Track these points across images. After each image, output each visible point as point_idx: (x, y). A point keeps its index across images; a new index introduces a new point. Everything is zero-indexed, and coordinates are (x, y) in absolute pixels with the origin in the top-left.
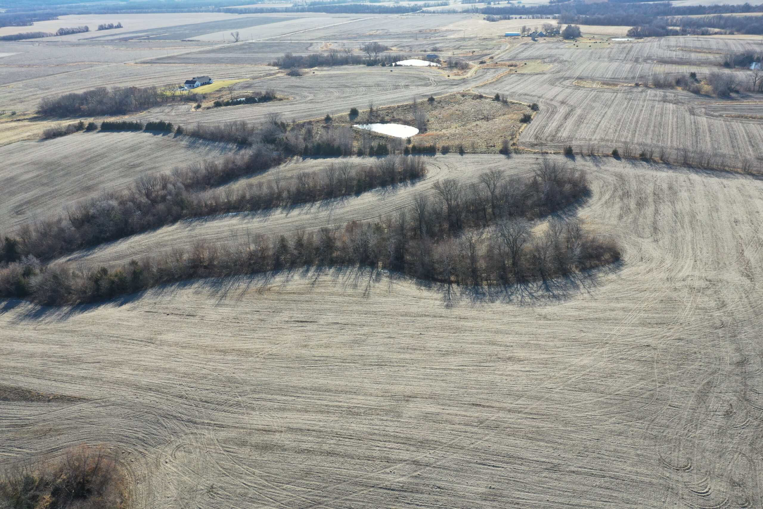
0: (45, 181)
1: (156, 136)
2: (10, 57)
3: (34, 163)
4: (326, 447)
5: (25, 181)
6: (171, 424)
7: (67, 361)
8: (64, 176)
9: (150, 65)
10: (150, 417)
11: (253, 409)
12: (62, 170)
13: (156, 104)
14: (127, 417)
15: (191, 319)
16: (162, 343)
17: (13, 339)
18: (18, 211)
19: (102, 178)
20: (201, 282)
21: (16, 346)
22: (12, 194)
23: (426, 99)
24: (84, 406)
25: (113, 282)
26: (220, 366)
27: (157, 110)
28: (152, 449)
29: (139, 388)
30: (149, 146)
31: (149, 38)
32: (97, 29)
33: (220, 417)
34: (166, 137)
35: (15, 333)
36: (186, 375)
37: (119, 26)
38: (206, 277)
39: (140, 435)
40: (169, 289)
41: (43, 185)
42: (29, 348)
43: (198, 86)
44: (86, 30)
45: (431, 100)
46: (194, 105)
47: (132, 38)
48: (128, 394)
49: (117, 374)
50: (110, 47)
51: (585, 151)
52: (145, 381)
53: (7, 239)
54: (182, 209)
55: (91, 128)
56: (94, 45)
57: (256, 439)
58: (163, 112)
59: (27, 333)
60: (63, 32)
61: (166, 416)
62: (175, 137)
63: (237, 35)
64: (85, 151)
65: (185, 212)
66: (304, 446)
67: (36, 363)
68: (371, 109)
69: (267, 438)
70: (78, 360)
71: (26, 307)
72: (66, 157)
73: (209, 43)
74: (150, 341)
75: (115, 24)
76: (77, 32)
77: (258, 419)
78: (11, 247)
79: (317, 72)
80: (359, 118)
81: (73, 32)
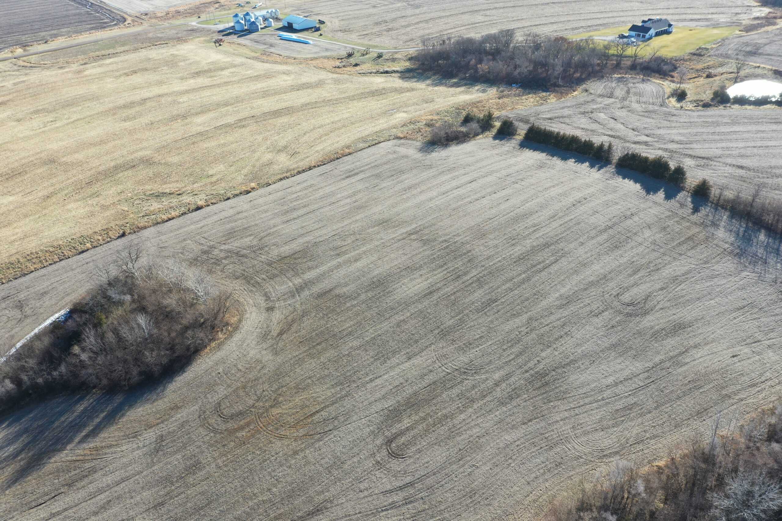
0: (447, 318)
1: (651, 197)
3: (421, 236)
5: (406, 304)
8: (483, 308)
12: (480, 282)
19: (568, 346)
22: (382, 350)
30: (647, 235)
34: (673, 203)
41: (442, 335)
43: (651, 37)
46: (668, 86)
55: (506, 130)
58: (611, 96)
62: (696, 210)
64: (516, 219)
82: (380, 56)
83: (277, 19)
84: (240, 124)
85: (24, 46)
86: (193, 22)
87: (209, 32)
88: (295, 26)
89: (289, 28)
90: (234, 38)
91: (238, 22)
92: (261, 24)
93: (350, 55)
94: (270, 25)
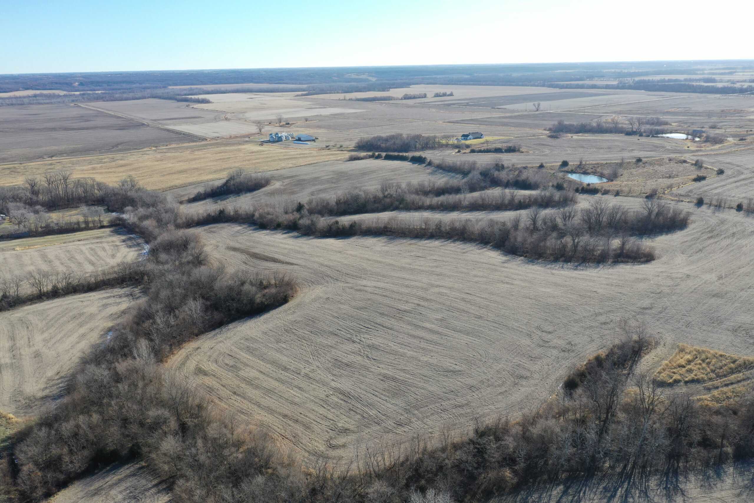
0: (334, 181)
1: (414, 165)
2: (361, 112)
3: (333, 172)
4: (384, 294)
5: (324, 179)
6: (327, 279)
7: (299, 252)
8: (346, 179)
9: (452, 124)
10: (320, 275)
11: (365, 279)
12: (347, 176)
13: (433, 148)
14: (311, 273)
15: (367, 249)
16: (345, 253)
17: (281, 243)
18: (312, 194)
19: (366, 184)
20: (384, 237)
21: (281, 245)
22: (314, 185)
23: (634, 160)
24: (296, 266)
25: (339, 228)
26: (364, 264)
27: (431, 152)
28: (314, 285)
29: (322, 265)
30: (405, 170)
31: (467, 105)
32: (433, 96)
33: (349, 280)
34: (419, 166)
35: (284, 241)
36: (346, 264)
37: (451, 95)
38: (389, 235)
39: (312, 280)
40: (366, 237)
41: (332, 183)
42: (287, 246)
43: (470, 139)
44: (425, 96)
45: (639, 160)
46: (457, 150)
47: (454, 104)
48: (316, 266)
49: (317, 259)
50: (434, 110)
51: (714, 202)
52: (326, 263)
53: (300, 203)
54: (400, 204)
55: (378, 157)
56: (423, 107)
57: (358, 288)
59: (288, 242)
60: (407, 97)
61: (328, 276)
62: (425, 166)
63: (539, 105)
64: (365, 169)
65: (401, 206)
66: (375, 292)
67: (286, 251)
68: (581, 162)
69: (362, 288)
70: (304, 253)
71: (295, 234)
72: (353, 170)
73: (513, 111)
74: (340, 252)
75: (448, 93)
76: (417, 98)
77: (364, 282)
78: (300, 208)
79: (575, 137)
80: (566, 169)
81: (414, 97)
82: (342, 146)
83: (293, 138)
84: (274, 161)
85: (156, 147)
86: (247, 139)
87: (256, 142)
88: (302, 139)
89: (299, 140)
90: (270, 144)
91: (272, 137)
92: (284, 138)
93: (327, 147)
94: (289, 139)
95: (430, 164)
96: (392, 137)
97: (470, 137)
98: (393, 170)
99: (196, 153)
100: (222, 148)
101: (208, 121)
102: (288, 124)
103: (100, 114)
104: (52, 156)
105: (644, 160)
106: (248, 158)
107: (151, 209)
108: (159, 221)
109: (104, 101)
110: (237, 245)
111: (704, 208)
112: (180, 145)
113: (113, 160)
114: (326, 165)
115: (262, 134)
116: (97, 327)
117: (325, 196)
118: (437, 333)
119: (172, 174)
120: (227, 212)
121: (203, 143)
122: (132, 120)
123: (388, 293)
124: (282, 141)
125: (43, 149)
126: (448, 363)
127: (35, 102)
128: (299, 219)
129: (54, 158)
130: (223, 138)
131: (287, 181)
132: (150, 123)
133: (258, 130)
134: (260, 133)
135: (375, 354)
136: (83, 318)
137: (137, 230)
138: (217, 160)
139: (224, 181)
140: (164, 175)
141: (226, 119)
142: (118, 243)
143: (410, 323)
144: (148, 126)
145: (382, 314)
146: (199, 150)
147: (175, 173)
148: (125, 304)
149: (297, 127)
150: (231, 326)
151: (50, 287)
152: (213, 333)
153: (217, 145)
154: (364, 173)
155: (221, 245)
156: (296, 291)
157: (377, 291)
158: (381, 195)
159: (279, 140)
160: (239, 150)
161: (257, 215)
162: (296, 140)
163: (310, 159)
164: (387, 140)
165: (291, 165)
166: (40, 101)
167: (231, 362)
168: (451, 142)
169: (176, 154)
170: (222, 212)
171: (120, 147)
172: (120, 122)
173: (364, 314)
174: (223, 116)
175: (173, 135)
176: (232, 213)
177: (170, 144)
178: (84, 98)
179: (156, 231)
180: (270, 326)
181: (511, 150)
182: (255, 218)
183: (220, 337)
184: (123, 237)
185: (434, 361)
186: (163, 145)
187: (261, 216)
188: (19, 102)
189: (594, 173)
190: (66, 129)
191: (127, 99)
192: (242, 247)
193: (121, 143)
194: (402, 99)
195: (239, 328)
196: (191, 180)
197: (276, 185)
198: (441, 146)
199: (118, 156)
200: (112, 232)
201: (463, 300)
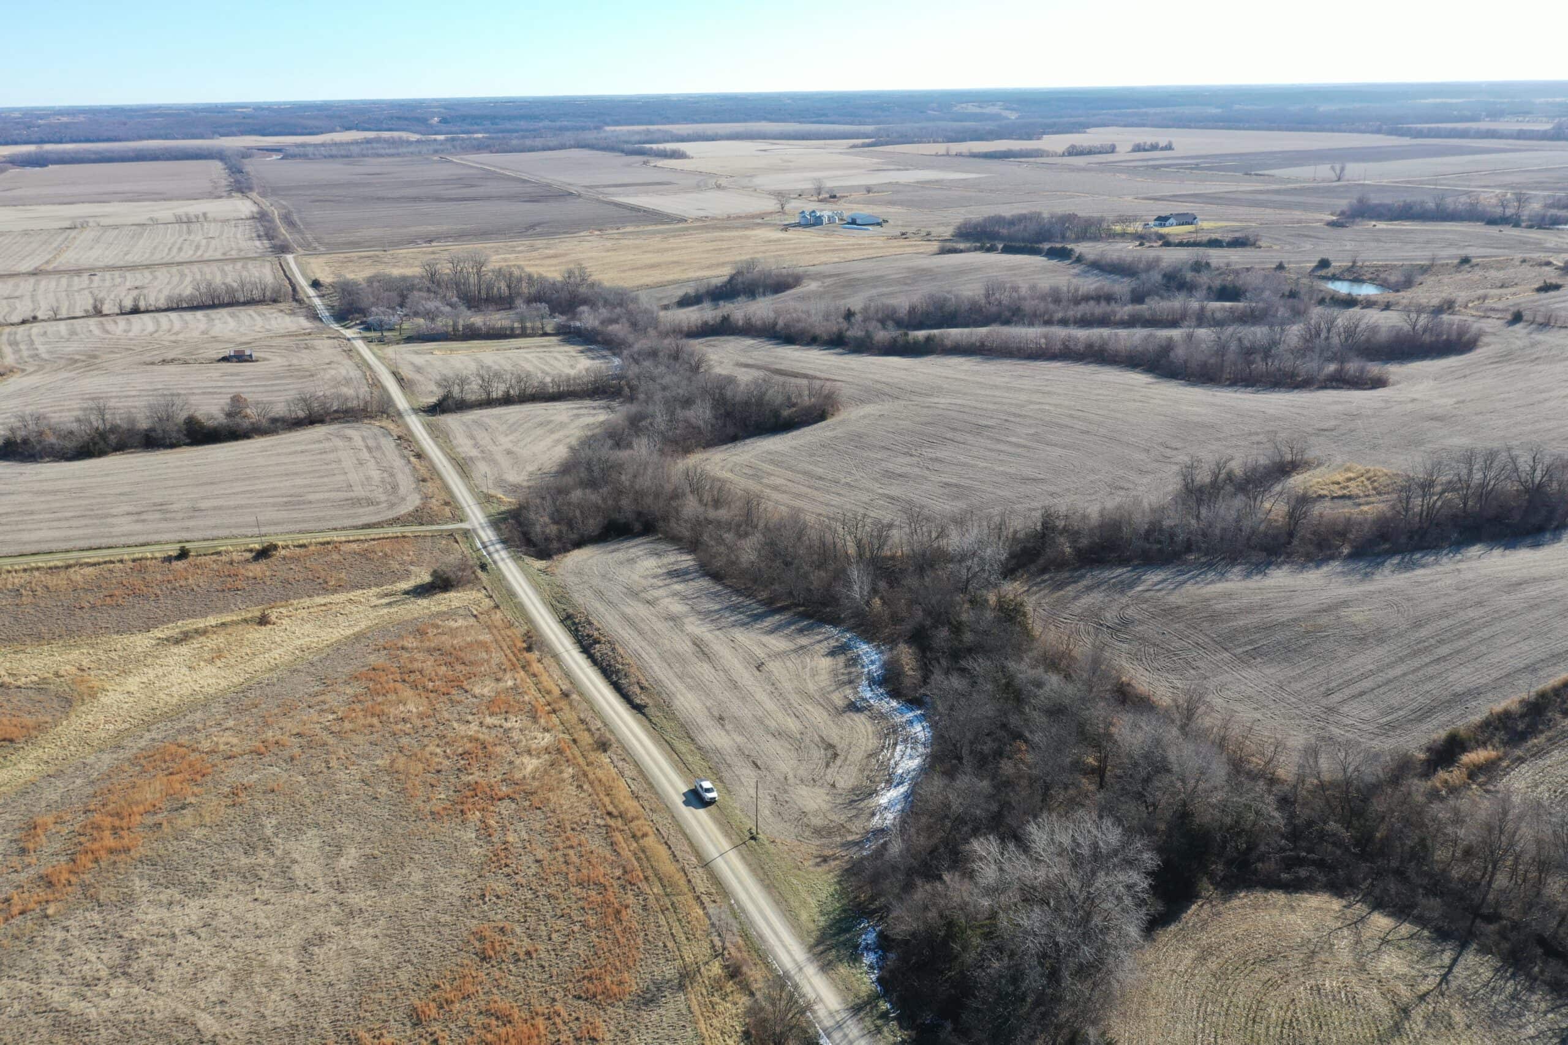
0: (909, 281)
3: (909, 269)
4: (960, 410)
5: (891, 279)
6: (883, 397)
7: (844, 369)
8: (928, 279)
10: (874, 393)
11: (939, 397)
12: (932, 275)
13: (1096, 238)
14: (862, 391)
15: (948, 368)
17: (818, 359)
18: (871, 298)
19: (962, 286)
20: (978, 356)
21: (816, 361)
22: (875, 287)
23: (1456, 261)
26: (940, 382)
27: (1091, 244)
28: (864, 404)
29: (879, 382)
30: (1033, 269)
31: (1197, 167)
32: (1129, 149)
33: (915, 398)
35: (822, 357)
36: (911, 382)
37: (1169, 147)
38: (985, 355)
39: (862, 398)
40: (950, 356)
41: (904, 284)
42: (826, 363)
43: (1172, 225)
44: (1112, 149)
45: (1465, 261)
46: (1139, 243)
47: (1169, 166)
48: (869, 383)
49: (871, 376)
50: (1123, 176)
51: (1540, 319)
52: (884, 380)
53: (849, 310)
54: (1014, 315)
55: (991, 249)
56: (1102, 171)
57: (927, 405)
59: (829, 358)
60: (1073, 152)
61: (885, 394)
62: (1070, 263)
63: (1342, 169)
66: (949, 408)
68: (1354, 262)
69: (931, 405)
70: (853, 369)
71: (840, 350)
72: (942, 268)
74: (906, 371)
75: (1162, 144)
76: (1095, 153)
77: (936, 400)
78: (849, 315)
79: (1381, 225)
80: (1323, 272)
81: (1090, 152)
82: (928, 234)
83: (842, 220)
84: (810, 253)
85: (600, 230)
86: (759, 221)
87: (775, 225)
88: (858, 221)
89: (853, 222)
90: (800, 228)
92: (825, 220)
93: (903, 234)
94: (834, 222)
95: (1079, 260)
96: (1022, 218)
97: (1171, 221)
98: (1011, 268)
99: (672, 240)
100: (716, 234)
101: (686, 190)
102: (834, 197)
103: (489, 176)
104: (430, 241)
105: (1474, 261)
106: (763, 248)
107: (618, 310)
108: (634, 325)
109: (491, 152)
110: (750, 362)
111: (1518, 327)
112: (641, 228)
113: (533, 248)
114: (897, 260)
115: (784, 213)
116: (572, 435)
117: (893, 302)
118: (1024, 446)
119: (637, 269)
120: (731, 319)
121: (681, 225)
122: (549, 185)
123: (966, 410)
124: (822, 224)
125: (414, 230)
126: (1029, 472)
127: (370, 152)
128: (848, 329)
129: (434, 244)
130: (713, 219)
131: (828, 281)
132: (582, 191)
133: (779, 206)
134: (782, 211)
135: (937, 466)
136: (551, 426)
137: (599, 338)
138: (708, 251)
139: (725, 279)
140: (624, 271)
141: (719, 187)
142: (574, 354)
143: (989, 438)
144: (579, 196)
145: (954, 429)
146: (674, 236)
147: (641, 268)
148: (602, 416)
149: (851, 202)
150: (748, 441)
151: (500, 393)
152: (725, 447)
153: (706, 228)
154: (960, 272)
155: (726, 361)
156: (838, 410)
157: (953, 407)
158: (983, 301)
159: (817, 222)
160: (748, 238)
161: (781, 323)
162: (849, 223)
163: (871, 251)
164: (1012, 222)
165: (837, 260)
166: (383, 151)
167: (751, 472)
168: (1130, 229)
169: (637, 242)
170: (725, 319)
171: (538, 229)
172: (529, 190)
173: (930, 429)
174: (712, 182)
175: (627, 213)
176: (740, 323)
177: (624, 227)
178: (454, 147)
179: (631, 338)
180: (802, 441)
181: (1238, 243)
182: (778, 328)
183: (733, 451)
184: (580, 348)
185: (1012, 471)
186: (612, 228)
187: (787, 326)
188: (343, 152)
189: (1372, 281)
190: (438, 199)
191: (532, 149)
192: (759, 363)
193: (539, 224)
194: (1063, 155)
195: (759, 444)
196: (670, 277)
197: (813, 286)
198: (1112, 236)
199: (539, 243)
200: (561, 341)
201: (1071, 416)
